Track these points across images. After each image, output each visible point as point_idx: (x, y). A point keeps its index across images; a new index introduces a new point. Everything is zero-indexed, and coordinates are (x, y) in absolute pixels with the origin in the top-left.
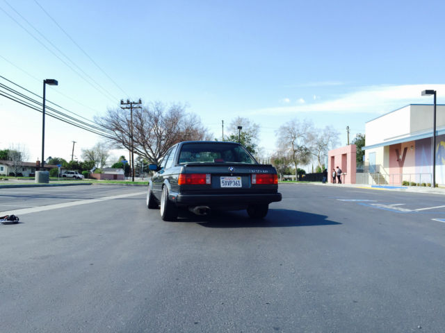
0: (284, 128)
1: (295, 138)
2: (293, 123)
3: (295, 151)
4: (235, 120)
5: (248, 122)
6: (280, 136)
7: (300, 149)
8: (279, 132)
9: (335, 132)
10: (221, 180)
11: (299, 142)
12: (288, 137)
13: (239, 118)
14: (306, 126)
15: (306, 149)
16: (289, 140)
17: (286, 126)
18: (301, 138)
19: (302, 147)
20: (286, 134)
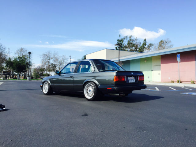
0: (45, 54)
1: (50, 59)
2: (49, 53)
3: (50, 65)
4: (19, 49)
5: (26, 51)
6: (42, 58)
7: (52, 64)
8: (42, 56)
9: (66, 58)
10: (129, 79)
11: (51, 61)
12: (46, 59)
13: (21, 48)
14: (55, 54)
15: (54, 65)
16: (46, 60)
17: (45, 53)
18: (53, 60)
19: (53, 64)
20: (45, 58)
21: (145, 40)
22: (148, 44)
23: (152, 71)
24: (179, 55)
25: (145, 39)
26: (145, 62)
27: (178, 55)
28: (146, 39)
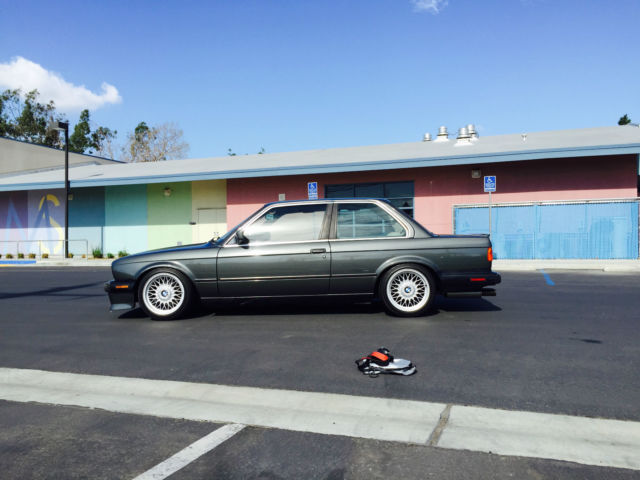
21: (86, 115)
22: (93, 129)
23: (194, 224)
24: (314, 185)
25: (87, 111)
26: (167, 194)
27: (311, 185)
28: (90, 113)
